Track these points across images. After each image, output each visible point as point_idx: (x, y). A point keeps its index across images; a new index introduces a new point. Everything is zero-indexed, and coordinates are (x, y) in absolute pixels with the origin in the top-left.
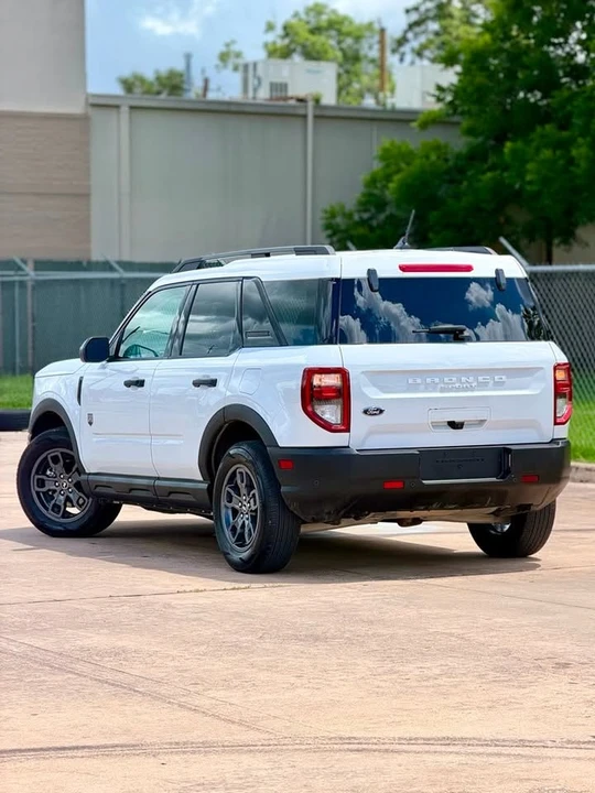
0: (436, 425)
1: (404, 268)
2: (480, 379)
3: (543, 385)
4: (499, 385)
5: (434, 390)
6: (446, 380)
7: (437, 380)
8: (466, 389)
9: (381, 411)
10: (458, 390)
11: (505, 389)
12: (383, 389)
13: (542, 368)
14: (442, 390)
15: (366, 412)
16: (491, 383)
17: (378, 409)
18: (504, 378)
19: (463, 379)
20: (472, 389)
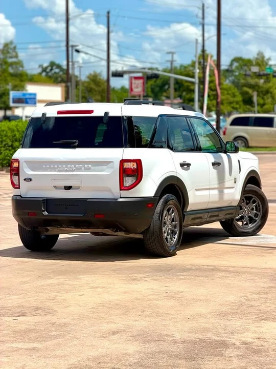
1: (59, 113)
2: (77, 166)
3: (112, 170)
5: (55, 171)
6: (60, 166)
7: (56, 166)
8: (70, 171)
9: (31, 180)
10: (67, 171)
11: (91, 171)
13: (112, 162)
14: (59, 171)
15: (25, 180)
16: (83, 168)
17: (29, 179)
18: (90, 166)
19: (69, 166)
20: (73, 171)
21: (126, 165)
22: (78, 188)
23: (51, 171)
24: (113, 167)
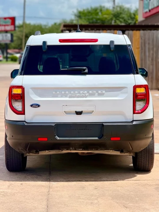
0: (66, 113)
1: (61, 41)
2: (90, 92)
3: (126, 95)
4: (101, 95)
6: (72, 92)
7: (67, 92)
8: (83, 97)
9: (39, 106)
11: (104, 97)
12: (40, 96)
14: (70, 97)
15: (31, 106)
16: (97, 94)
17: (37, 105)
18: (104, 92)
19: (81, 92)
20: (86, 97)
21: (139, 91)
22: (91, 112)
23: (62, 97)
24: (127, 93)
